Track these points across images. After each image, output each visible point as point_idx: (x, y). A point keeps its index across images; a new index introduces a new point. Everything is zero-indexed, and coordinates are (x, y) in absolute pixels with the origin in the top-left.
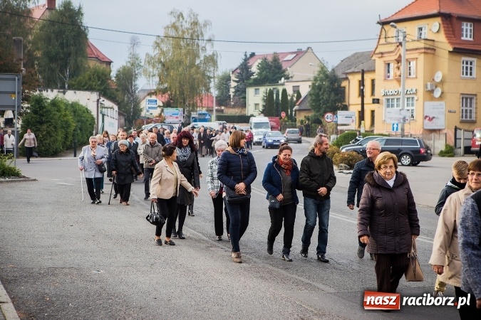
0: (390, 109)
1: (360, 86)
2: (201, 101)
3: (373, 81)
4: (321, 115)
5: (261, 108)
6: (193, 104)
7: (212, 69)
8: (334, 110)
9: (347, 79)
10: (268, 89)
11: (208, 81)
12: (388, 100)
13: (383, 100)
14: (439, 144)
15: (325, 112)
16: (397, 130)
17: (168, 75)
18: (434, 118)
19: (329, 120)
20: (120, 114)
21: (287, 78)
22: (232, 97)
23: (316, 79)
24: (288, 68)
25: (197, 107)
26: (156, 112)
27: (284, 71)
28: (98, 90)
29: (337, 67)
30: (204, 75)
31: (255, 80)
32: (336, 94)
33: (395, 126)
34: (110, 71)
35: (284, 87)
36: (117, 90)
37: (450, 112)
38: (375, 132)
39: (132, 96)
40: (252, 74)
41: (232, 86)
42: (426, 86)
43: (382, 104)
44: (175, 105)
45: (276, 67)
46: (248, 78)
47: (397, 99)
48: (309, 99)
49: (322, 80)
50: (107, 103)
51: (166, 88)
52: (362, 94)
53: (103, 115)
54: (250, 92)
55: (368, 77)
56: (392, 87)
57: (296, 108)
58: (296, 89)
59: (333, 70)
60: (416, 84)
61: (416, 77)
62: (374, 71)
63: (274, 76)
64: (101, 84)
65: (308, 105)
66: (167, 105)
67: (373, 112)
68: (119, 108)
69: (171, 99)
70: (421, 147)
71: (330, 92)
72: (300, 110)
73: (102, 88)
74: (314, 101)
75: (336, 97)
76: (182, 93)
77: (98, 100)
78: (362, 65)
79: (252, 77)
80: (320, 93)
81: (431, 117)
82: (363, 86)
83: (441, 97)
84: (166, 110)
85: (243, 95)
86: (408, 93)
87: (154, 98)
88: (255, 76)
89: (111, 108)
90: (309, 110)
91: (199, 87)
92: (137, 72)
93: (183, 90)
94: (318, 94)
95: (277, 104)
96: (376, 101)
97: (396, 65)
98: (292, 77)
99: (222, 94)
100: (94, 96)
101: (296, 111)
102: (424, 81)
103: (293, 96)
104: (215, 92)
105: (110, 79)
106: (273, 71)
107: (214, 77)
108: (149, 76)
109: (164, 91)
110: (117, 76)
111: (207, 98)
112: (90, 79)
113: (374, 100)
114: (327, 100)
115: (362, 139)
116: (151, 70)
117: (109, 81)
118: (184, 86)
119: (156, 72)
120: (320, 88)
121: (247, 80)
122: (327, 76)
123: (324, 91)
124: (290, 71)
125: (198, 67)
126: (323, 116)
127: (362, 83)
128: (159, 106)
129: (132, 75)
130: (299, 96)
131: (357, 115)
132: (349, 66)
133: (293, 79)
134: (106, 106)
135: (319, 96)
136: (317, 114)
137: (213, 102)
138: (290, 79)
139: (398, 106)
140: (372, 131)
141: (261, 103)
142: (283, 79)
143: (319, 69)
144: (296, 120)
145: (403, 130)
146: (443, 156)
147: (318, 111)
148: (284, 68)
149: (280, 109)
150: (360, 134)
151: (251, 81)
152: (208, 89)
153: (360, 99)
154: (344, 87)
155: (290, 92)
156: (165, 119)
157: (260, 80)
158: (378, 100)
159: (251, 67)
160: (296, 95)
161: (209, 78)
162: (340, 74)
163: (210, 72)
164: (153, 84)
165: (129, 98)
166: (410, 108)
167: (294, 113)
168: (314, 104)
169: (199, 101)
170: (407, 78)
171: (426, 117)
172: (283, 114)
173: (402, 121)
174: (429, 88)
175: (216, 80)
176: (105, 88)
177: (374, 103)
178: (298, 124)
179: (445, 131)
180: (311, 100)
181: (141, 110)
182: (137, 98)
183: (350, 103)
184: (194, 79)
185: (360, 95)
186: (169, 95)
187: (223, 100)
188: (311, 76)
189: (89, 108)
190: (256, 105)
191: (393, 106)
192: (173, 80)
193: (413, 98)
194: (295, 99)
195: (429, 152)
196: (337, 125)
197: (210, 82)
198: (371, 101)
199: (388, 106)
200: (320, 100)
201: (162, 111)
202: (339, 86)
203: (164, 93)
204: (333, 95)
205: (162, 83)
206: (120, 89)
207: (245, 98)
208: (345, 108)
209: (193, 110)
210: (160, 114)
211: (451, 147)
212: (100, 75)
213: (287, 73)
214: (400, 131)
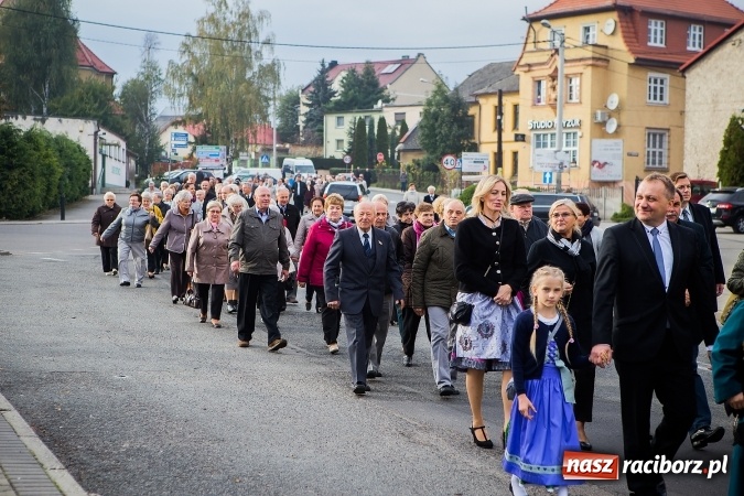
0: (541, 150)
1: (496, 115)
3: (516, 107)
4: (437, 158)
5: (346, 147)
8: (457, 151)
9: (477, 103)
10: (358, 118)
12: (538, 136)
13: (531, 136)
14: (612, 204)
15: (444, 154)
16: (550, 181)
18: (606, 163)
19: (449, 166)
21: (386, 101)
22: (301, 128)
23: (429, 103)
24: (388, 86)
27: (382, 90)
29: (462, 84)
31: (337, 103)
32: (461, 127)
33: (548, 176)
35: (382, 114)
37: (629, 155)
38: (519, 185)
40: (333, 94)
41: (302, 112)
42: (594, 116)
43: (530, 142)
45: (369, 84)
46: (327, 100)
47: (552, 135)
48: (420, 133)
49: (439, 105)
52: (499, 127)
55: (508, 102)
56: (545, 116)
57: (400, 146)
58: (400, 118)
59: (456, 89)
60: (580, 112)
61: (581, 103)
62: (517, 92)
63: (367, 97)
65: (418, 142)
67: (515, 154)
71: (452, 123)
72: (405, 151)
74: (427, 136)
75: (461, 132)
78: (498, 81)
79: (333, 99)
80: (437, 125)
81: (602, 162)
82: (501, 114)
83: (617, 133)
85: (319, 126)
86: (568, 125)
88: (337, 97)
90: (420, 150)
94: (433, 126)
96: (520, 138)
97: (550, 84)
98: (394, 99)
101: (399, 151)
102: (592, 108)
103: (395, 129)
106: (365, 90)
113: (517, 136)
114: (446, 135)
120: (436, 116)
121: (325, 103)
122: (446, 99)
123: (443, 122)
124: (390, 90)
126: (440, 160)
127: (499, 110)
130: (404, 128)
131: (491, 158)
132: (481, 85)
133: (396, 103)
135: (434, 129)
136: (431, 157)
138: (392, 102)
139: (552, 145)
140: (515, 183)
141: (347, 139)
142: (380, 102)
143: (434, 88)
144: (399, 166)
145: (559, 182)
147: (433, 152)
148: (382, 85)
149: (376, 148)
151: (331, 105)
153: (496, 134)
154: (473, 116)
155: (390, 122)
157: (344, 103)
158: (523, 136)
159: (331, 83)
160: (399, 127)
162: (466, 96)
166: (571, 149)
167: (396, 154)
168: (427, 142)
170: (567, 103)
171: (595, 162)
172: (380, 157)
173: (557, 168)
174: (599, 119)
177: (516, 140)
179: (621, 184)
180: (423, 135)
183: (482, 140)
185: (495, 128)
188: (423, 97)
190: (339, 141)
191: (545, 145)
193: (575, 134)
194: (398, 133)
195: (596, 214)
196: (462, 174)
198: (513, 138)
199: (538, 145)
200: (436, 135)
202: (466, 114)
204: (455, 128)
207: (321, 131)
208: (474, 148)
211: (630, 208)
213: (386, 93)
214: (554, 183)
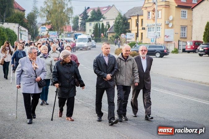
0: (150, 32)
1: (136, 22)
2: (66, 28)
3: (142, 20)
4: (119, 35)
5: (92, 32)
6: (62, 30)
7: (70, 14)
8: (125, 33)
9: (130, 19)
10: (96, 23)
11: (69, 19)
12: (149, 28)
13: (147, 28)
14: (171, 48)
15: (121, 34)
16: (153, 41)
17: (51, 16)
18: (169, 36)
19: (123, 37)
20: (29, 34)
21: (104, 18)
22: (79, 26)
23: (117, 19)
24: (104, 14)
25: (64, 31)
26: (45, 33)
27: (102, 15)
28: (19, 23)
29: (126, 13)
30: (67, 16)
31: (90, 19)
32: (126, 26)
33: (152, 40)
34: (24, 14)
35: (102, 22)
36: (27, 23)
37: (176, 33)
38: (143, 42)
39: (35, 26)
40: (88, 16)
41: (79, 22)
42: (165, 22)
43: (146, 30)
44: (54, 30)
45: (99, 13)
46: (86, 18)
47: (153, 28)
48: (114, 27)
49: (119, 19)
50: (23, 29)
51: (50, 22)
53: (21, 34)
54: (88, 24)
55: (140, 18)
56: (151, 22)
57: (108, 31)
58: (108, 23)
59: (124, 15)
60: (161, 21)
61: (161, 18)
62: (142, 15)
63: (98, 17)
64: (20, 20)
65: (113, 30)
66: (51, 30)
67: (142, 33)
68: (28, 31)
69: (52, 27)
70: (165, 49)
71: (123, 25)
72: (109, 33)
73: (21, 22)
74: (116, 28)
75: (126, 27)
76: (57, 25)
77: (18, 27)
78: (137, 13)
79: (88, 18)
80: (119, 25)
81: (168, 36)
82: (138, 21)
83: (172, 27)
84: (50, 32)
85: (84, 26)
86: (158, 25)
87: (44, 26)
88: (90, 17)
89: (25, 31)
90: (114, 32)
91: (64, 22)
92: (36, 15)
93: (57, 23)
94: (118, 25)
95: (100, 30)
96: (144, 29)
97: (152, 13)
98: (106, 18)
99: (75, 25)
100: (17, 25)
101: (108, 33)
102: (165, 20)
103: (106, 26)
104: (72, 24)
105: (24, 18)
106: (98, 15)
107: (71, 18)
108: (42, 16)
109: (49, 24)
110: (28, 17)
111: (68, 27)
112: (15, 18)
113: (142, 28)
114: (122, 28)
115: (138, 45)
116: (43, 14)
117: (24, 19)
118: (58, 21)
119: (45, 15)
120: (118, 23)
121: (86, 19)
122: (122, 18)
123: (121, 24)
124: (105, 15)
125: (64, 13)
126: (120, 35)
127: (137, 20)
128: (47, 31)
129: (35, 16)
130: (109, 26)
131: (135, 35)
132: (132, 13)
133: (107, 19)
134: (22, 30)
135: (118, 26)
136: (117, 34)
137: (71, 29)
138: (105, 19)
139: (153, 31)
140: (142, 42)
141: (93, 30)
142: (102, 19)
143: (118, 14)
144: (108, 37)
145: (156, 41)
146: (173, 53)
147: (118, 33)
148: (102, 14)
149: (101, 32)
150: (137, 43)
151: (88, 20)
152: (69, 23)
153: (137, 28)
154: (129, 22)
155: (105, 24)
156: (49, 36)
157: (92, 19)
158: (144, 28)
159: (88, 13)
160: (108, 26)
161: (69, 18)
162: (127, 17)
163: (69, 15)
164: (44, 20)
165: (33, 27)
166: (159, 32)
167: (107, 34)
168: (116, 30)
169: (65, 28)
170: (157, 18)
171: (166, 36)
172: (102, 34)
173: (155, 37)
174: (167, 23)
175: (72, 19)
176: (22, 22)
177: (142, 29)
178: (109, 39)
179: (174, 42)
180: (115, 28)
181: (39, 32)
182: (37, 27)
183: (132, 29)
184: (62, 18)
185: (136, 26)
186: (51, 26)
187: (75, 28)
188: (115, 18)
189: (14, 31)
190: (90, 30)
191: (151, 31)
192: (53, 19)
193: (160, 27)
194: (107, 28)
195: (168, 51)
196: (126, 39)
197: (70, 20)
198: (141, 29)
199: (149, 31)
200: (119, 28)
201: (48, 32)
202: (127, 22)
203: (49, 25)
204: (124, 26)
205: (48, 20)
206: (29, 22)
207: (85, 27)
208: (130, 32)
209: (62, 32)
210: (47, 34)
211: (177, 49)
212: (20, 16)
213: (103, 16)
214: (154, 42)
